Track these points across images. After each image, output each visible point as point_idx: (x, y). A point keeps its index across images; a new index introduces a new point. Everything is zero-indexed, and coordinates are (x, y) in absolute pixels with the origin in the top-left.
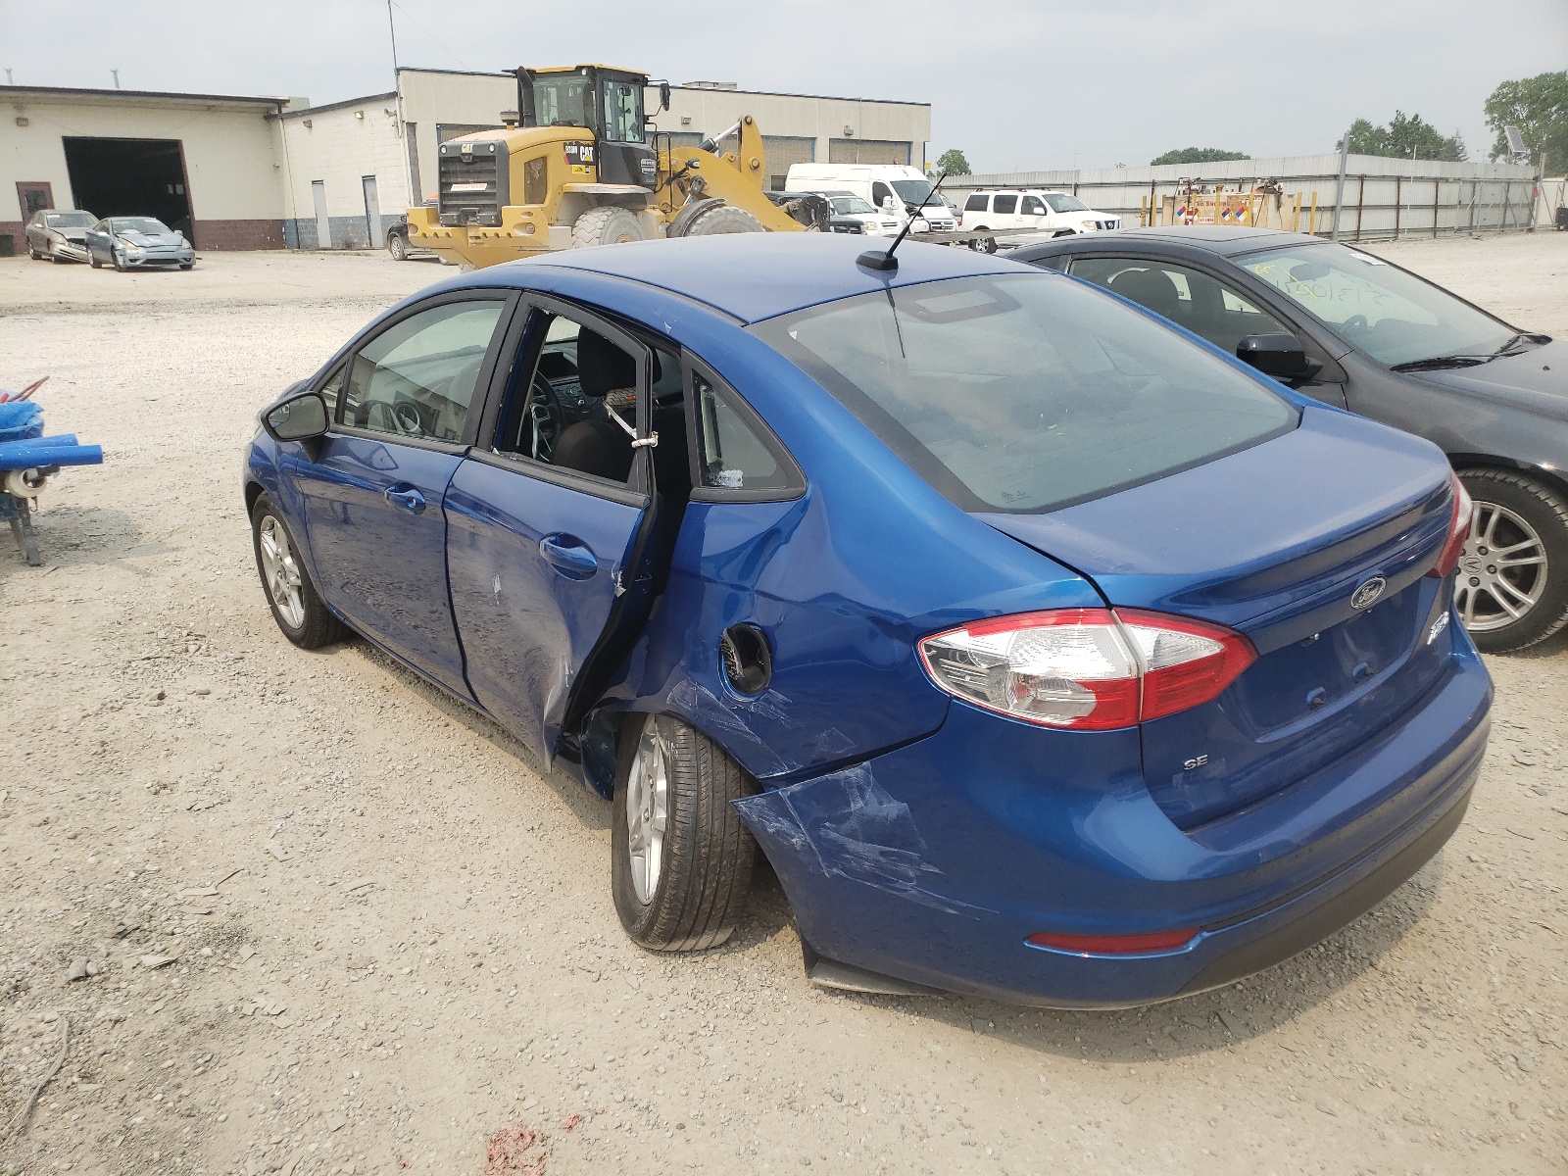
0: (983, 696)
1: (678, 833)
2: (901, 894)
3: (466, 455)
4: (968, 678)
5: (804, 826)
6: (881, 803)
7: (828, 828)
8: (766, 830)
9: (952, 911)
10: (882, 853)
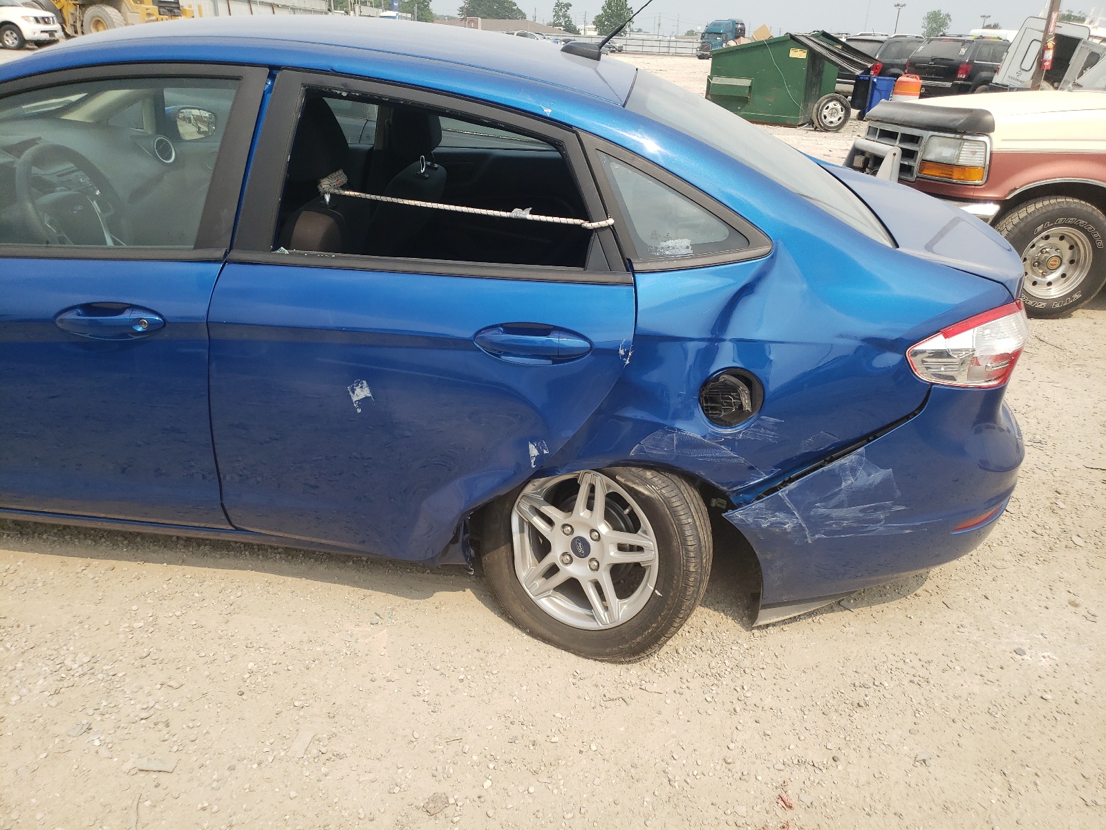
0: (953, 378)
1: (692, 554)
2: (870, 534)
3: (225, 261)
4: (943, 369)
5: (798, 512)
6: (869, 475)
7: (818, 507)
8: (760, 526)
9: (907, 531)
10: (861, 511)
